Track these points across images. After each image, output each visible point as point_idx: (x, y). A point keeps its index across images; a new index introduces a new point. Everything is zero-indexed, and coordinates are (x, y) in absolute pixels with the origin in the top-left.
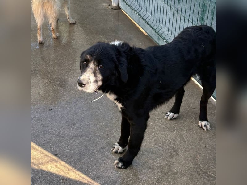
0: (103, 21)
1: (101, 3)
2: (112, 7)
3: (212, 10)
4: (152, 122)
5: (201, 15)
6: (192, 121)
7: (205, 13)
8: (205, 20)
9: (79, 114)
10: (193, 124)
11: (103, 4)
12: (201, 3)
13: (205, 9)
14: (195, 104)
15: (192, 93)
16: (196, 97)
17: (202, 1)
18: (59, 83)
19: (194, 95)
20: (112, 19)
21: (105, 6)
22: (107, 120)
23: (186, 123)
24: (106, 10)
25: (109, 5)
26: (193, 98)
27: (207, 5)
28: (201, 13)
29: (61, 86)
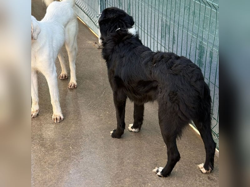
0: (89, 62)
1: (86, 41)
2: (99, 45)
3: (211, 51)
4: (150, 183)
5: (199, 57)
6: (195, 179)
7: (203, 55)
8: (203, 63)
9: (64, 178)
10: (197, 183)
11: (89, 42)
12: (198, 43)
13: (202, 51)
14: (198, 158)
15: (194, 145)
16: (199, 149)
17: (199, 42)
18: (39, 141)
19: (197, 147)
20: (100, 60)
21: (90, 44)
22: (98, 184)
23: (189, 182)
24: (92, 48)
25: (96, 43)
26: (195, 151)
27: (205, 47)
28: (198, 55)
29: (41, 145)
